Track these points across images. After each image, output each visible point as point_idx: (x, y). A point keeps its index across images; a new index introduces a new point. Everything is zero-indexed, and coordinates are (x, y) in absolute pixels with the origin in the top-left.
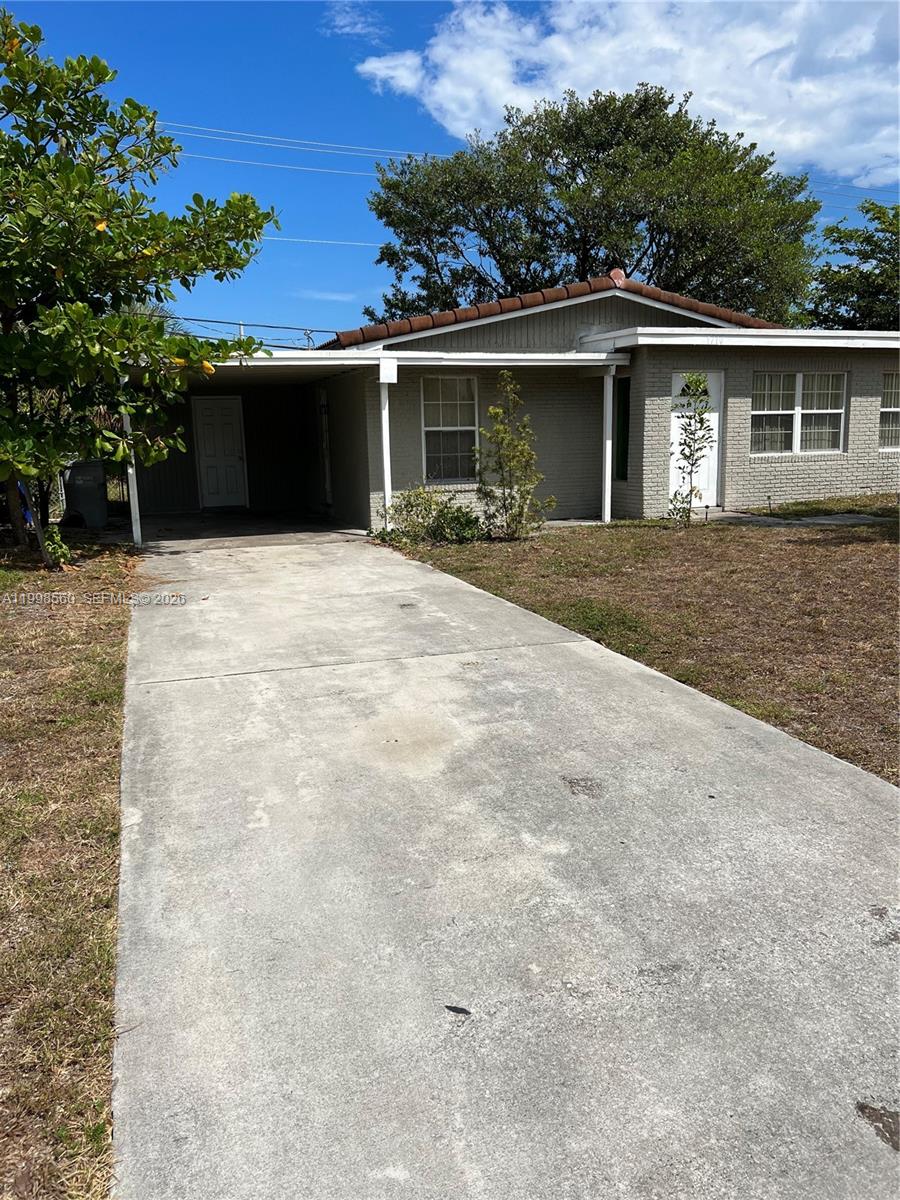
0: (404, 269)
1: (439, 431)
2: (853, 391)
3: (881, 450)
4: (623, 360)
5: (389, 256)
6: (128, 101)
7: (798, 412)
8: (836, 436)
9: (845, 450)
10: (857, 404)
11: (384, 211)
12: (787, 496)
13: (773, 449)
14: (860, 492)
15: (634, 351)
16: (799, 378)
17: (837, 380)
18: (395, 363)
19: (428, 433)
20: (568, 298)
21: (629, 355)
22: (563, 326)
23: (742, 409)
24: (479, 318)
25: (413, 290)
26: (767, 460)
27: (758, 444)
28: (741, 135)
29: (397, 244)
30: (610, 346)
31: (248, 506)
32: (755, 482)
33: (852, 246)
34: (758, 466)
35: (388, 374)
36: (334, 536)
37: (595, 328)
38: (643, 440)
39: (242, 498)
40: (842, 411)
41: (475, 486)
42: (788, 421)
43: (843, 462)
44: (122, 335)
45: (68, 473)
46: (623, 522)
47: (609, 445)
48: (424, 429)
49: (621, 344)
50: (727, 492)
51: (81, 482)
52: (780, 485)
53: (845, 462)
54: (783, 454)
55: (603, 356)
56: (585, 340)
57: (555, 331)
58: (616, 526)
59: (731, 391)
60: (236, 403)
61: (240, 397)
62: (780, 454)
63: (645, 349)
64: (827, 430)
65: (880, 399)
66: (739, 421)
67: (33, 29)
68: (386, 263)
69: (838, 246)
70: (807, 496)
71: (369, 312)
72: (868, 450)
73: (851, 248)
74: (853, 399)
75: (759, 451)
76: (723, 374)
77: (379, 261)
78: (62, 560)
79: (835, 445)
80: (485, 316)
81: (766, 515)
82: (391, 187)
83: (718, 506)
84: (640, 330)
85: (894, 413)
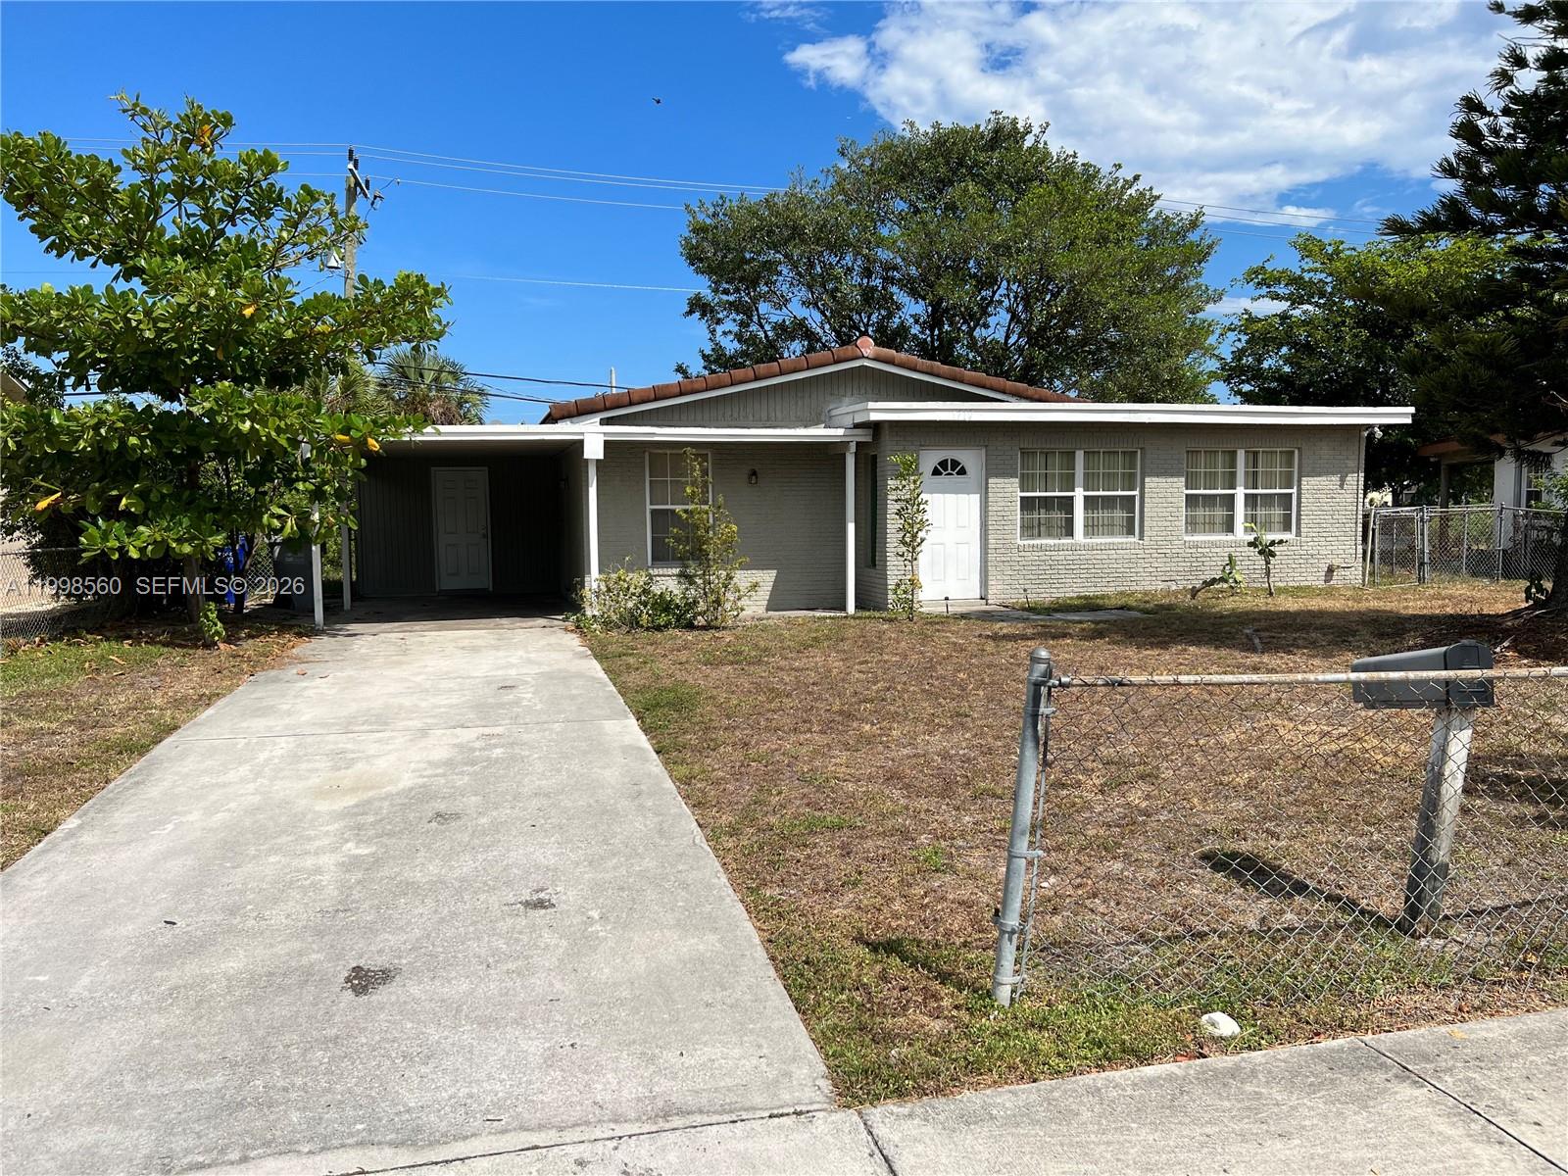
0: (719, 322)
1: (667, 510)
2: (1147, 470)
3: (1187, 538)
4: (864, 436)
5: (698, 306)
6: (304, 187)
7: (1079, 495)
8: (1131, 521)
9: (1141, 538)
10: (1153, 485)
11: (694, 256)
12: (1070, 589)
13: (1049, 535)
14: (1162, 586)
15: (876, 427)
16: (1080, 455)
17: (1127, 458)
18: (601, 439)
19: (653, 512)
20: (808, 369)
21: (871, 431)
22: (810, 397)
23: (1009, 491)
24: (707, 390)
25: (731, 346)
26: (1041, 548)
27: (1029, 529)
28: (1118, 166)
29: (707, 293)
30: (849, 421)
31: (491, 589)
32: (1025, 572)
33: (1282, 290)
34: (1029, 554)
35: (594, 450)
36: (541, 621)
37: (847, 400)
38: (886, 524)
39: (485, 581)
40: (1136, 493)
41: (676, 571)
42: (1067, 504)
43: (1138, 551)
44: (275, 414)
45: (277, 550)
46: (868, 614)
47: (851, 528)
48: (649, 507)
49: (859, 419)
50: (990, 583)
51: (291, 559)
52: (1058, 576)
53: (1141, 552)
54: (1062, 541)
55: (840, 432)
56: (834, 413)
57: (800, 403)
58: (860, 618)
59: (994, 469)
60: (480, 475)
61: (486, 468)
62: (1057, 541)
63: (886, 425)
64: (1119, 514)
65: (1183, 479)
66: (1003, 504)
67: (223, 116)
68: (697, 315)
69: (1264, 290)
70: (1093, 589)
71: (680, 369)
72: (1170, 538)
73: (1280, 292)
74: (1147, 480)
75: (1032, 536)
76: (984, 451)
77: (691, 312)
78: (216, 638)
79: (1130, 532)
80: (713, 389)
81: (1024, 609)
82: (700, 230)
83: (982, 598)
84: (871, 405)
85: (1204, 496)
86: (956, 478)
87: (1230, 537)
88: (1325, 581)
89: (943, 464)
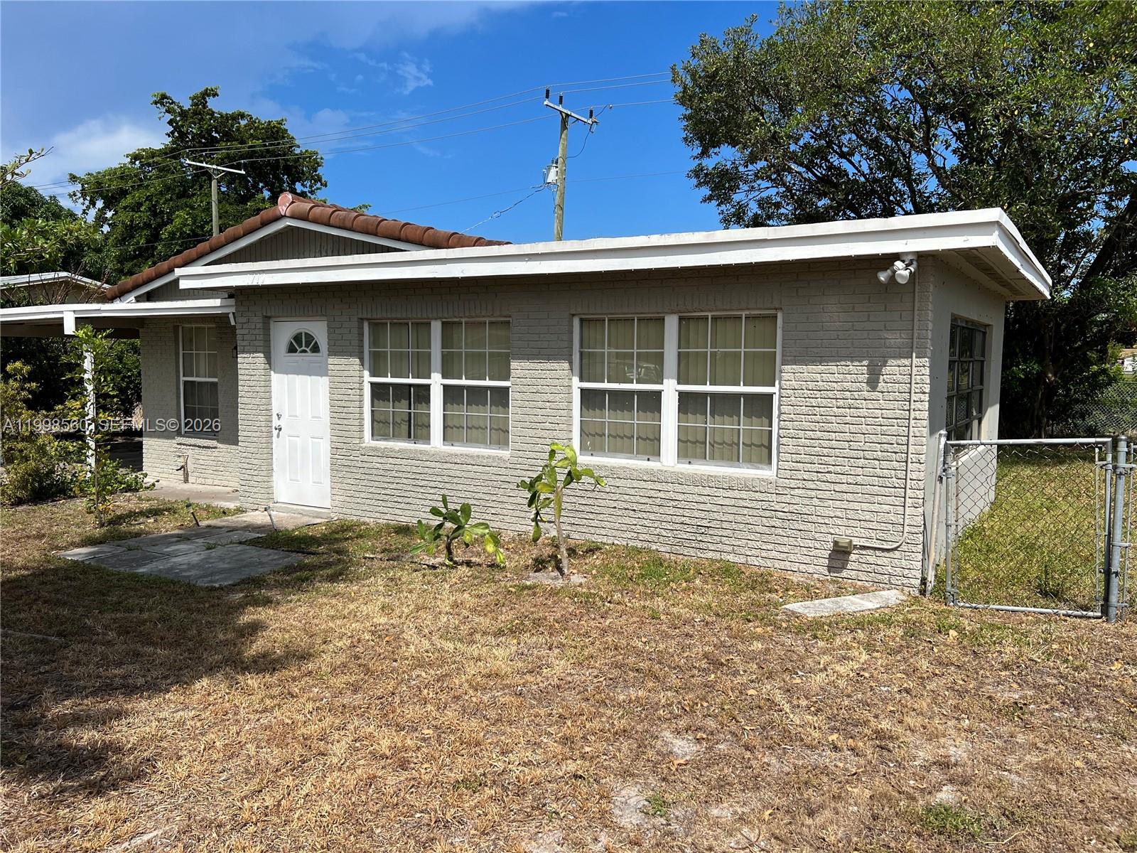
1: (191, 381)
2: (514, 350)
7: (436, 383)
10: (522, 373)
19: (186, 383)
23: (349, 375)
27: (381, 427)
35: (69, 327)
40: (509, 384)
42: (422, 395)
43: (501, 470)
48: (182, 379)
50: (333, 492)
53: (505, 471)
59: (334, 346)
62: (409, 445)
64: (487, 413)
66: (344, 391)
74: (514, 364)
76: (326, 323)
85: (613, 393)
86: (310, 356)
87: (653, 465)
88: (830, 568)
89: (297, 338)
